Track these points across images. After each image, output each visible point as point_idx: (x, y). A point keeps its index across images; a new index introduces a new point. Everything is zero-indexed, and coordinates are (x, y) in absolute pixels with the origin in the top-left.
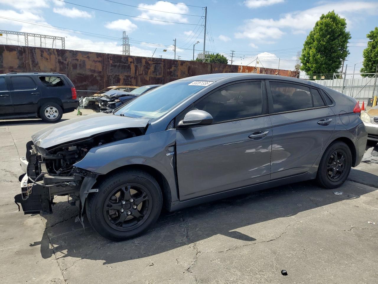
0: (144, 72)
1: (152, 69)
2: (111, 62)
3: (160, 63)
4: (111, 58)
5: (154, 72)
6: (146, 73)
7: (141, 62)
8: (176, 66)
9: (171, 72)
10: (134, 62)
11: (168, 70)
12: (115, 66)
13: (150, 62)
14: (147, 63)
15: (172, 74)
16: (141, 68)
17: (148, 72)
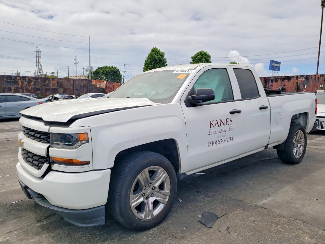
0: (27, 85)
1: (33, 83)
2: (5, 80)
3: (38, 80)
4: (5, 77)
5: (34, 85)
6: (29, 86)
7: (25, 79)
8: (49, 81)
9: (46, 84)
10: (20, 80)
11: (44, 83)
12: (8, 82)
13: (31, 79)
14: (29, 79)
15: (47, 85)
16: (26, 83)
17: (30, 85)
